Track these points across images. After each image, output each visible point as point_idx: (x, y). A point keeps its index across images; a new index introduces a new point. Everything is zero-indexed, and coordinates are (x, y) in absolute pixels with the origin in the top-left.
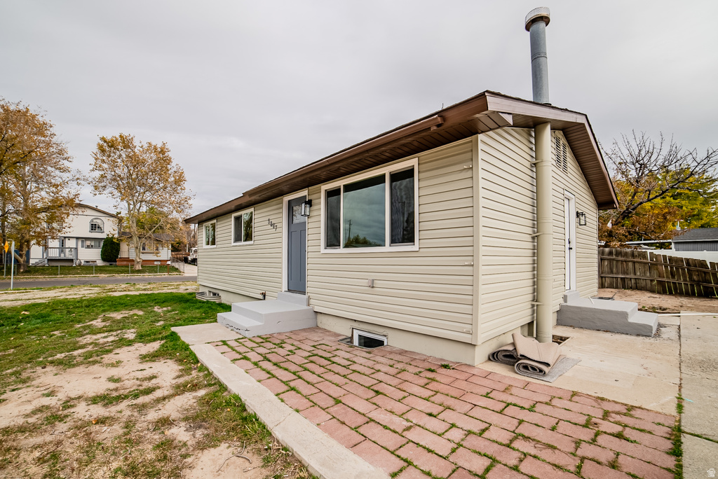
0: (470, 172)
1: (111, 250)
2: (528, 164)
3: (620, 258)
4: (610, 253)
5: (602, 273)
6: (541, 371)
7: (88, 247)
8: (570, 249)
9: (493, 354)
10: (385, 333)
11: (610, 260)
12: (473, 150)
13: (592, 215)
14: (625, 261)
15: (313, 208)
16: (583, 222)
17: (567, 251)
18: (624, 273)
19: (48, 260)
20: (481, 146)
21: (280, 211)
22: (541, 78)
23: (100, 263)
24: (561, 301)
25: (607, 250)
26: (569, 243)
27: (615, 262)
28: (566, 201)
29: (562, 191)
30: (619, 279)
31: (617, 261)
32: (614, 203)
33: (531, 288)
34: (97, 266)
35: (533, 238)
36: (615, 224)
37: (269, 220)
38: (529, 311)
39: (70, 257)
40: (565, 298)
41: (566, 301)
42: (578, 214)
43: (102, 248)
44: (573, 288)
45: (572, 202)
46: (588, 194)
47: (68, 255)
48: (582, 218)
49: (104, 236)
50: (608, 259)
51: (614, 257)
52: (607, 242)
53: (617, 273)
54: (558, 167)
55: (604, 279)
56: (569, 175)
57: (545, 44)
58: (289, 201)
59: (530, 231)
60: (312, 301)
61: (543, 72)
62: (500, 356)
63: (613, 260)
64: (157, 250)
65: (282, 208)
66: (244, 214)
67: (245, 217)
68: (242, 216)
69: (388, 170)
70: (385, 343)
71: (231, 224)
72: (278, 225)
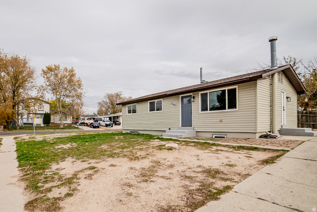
0: (255, 90)
1: (47, 119)
2: (269, 84)
3: (311, 115)
4: (306, 113)
5: (302, 122)
6: (275, 137)
7: (38, 118)
8: (284, 110)
9: (260, 136)
10: (226, 134)
11: (306, 116)
12: (256, 84)
13: (294, 97)
14: (314, 116)
15: (195, 99)
16: (289, 100)
17: (283, 111)
18: (314, 122)
19: (24, 124)
20: (258, 83)
21: (179, 100)
22: (274, 58)
23: (42, 125)
24: (281, 127)
25: (305, 111)
26: (284, 108)
27: (309, 117)
28: (282, 93)
29: (280, 90)
30: (311, 125)
31: (310, 116)
32: (305, 92)
33: (270, 121)
34: (41, 127)
35: (271, 106)
36: (310, 99)
37: (172, 103)
38: (269, 128)
39: (31, 122)
40: (282, 126)
41: (282, 127)
42: (287, 98)
43: (43, 118)
44: (285, 124)
45: (285, 93)
46: (292, 89)
47: (30, 121)
48: (289, 99)
49: (44, 112)
50: (305, 116)
51: (308, 114)
52: (305, 108)
53: (310, 122)
54: (279, 82)
55: (303, 125)
56: (283, 84)
57: (275, 47)
58: (182, 97)
59: (269, 104)
60: (195, 128)
61: (275, 56)
62: (263, 136)
63: (308, 116)
64: (66, 118)
65: (179, 99)
66: (156, 101)
67: (156, 102)
68: (154, 102)
69: (227, 88)
70: (226, 137)
71: (147, 105)
72: (177, 105)
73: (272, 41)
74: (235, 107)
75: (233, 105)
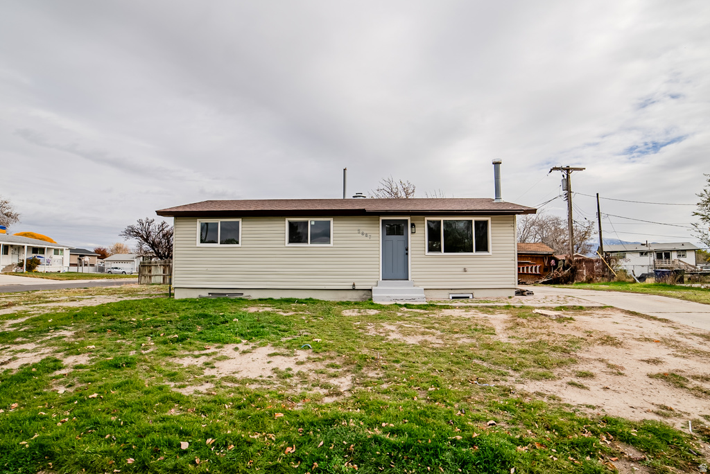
0: (513, 227)
10: (472, 292)
12: (514, 220)
15: (416, 228)
20: (516, 218)
21: (377, 226)
37: (358, 230)
58: (383, 220)
60: (415, 283)
65: (377, 224)
66: (311, 221)
67: (313, 223)
68: (307, 222)
69: (474, 219)
70: (471, 297)
71: (283, 227)
72: (372, 235)
73: (497, 164)
74: (485, 249)
75: (483, 246)
